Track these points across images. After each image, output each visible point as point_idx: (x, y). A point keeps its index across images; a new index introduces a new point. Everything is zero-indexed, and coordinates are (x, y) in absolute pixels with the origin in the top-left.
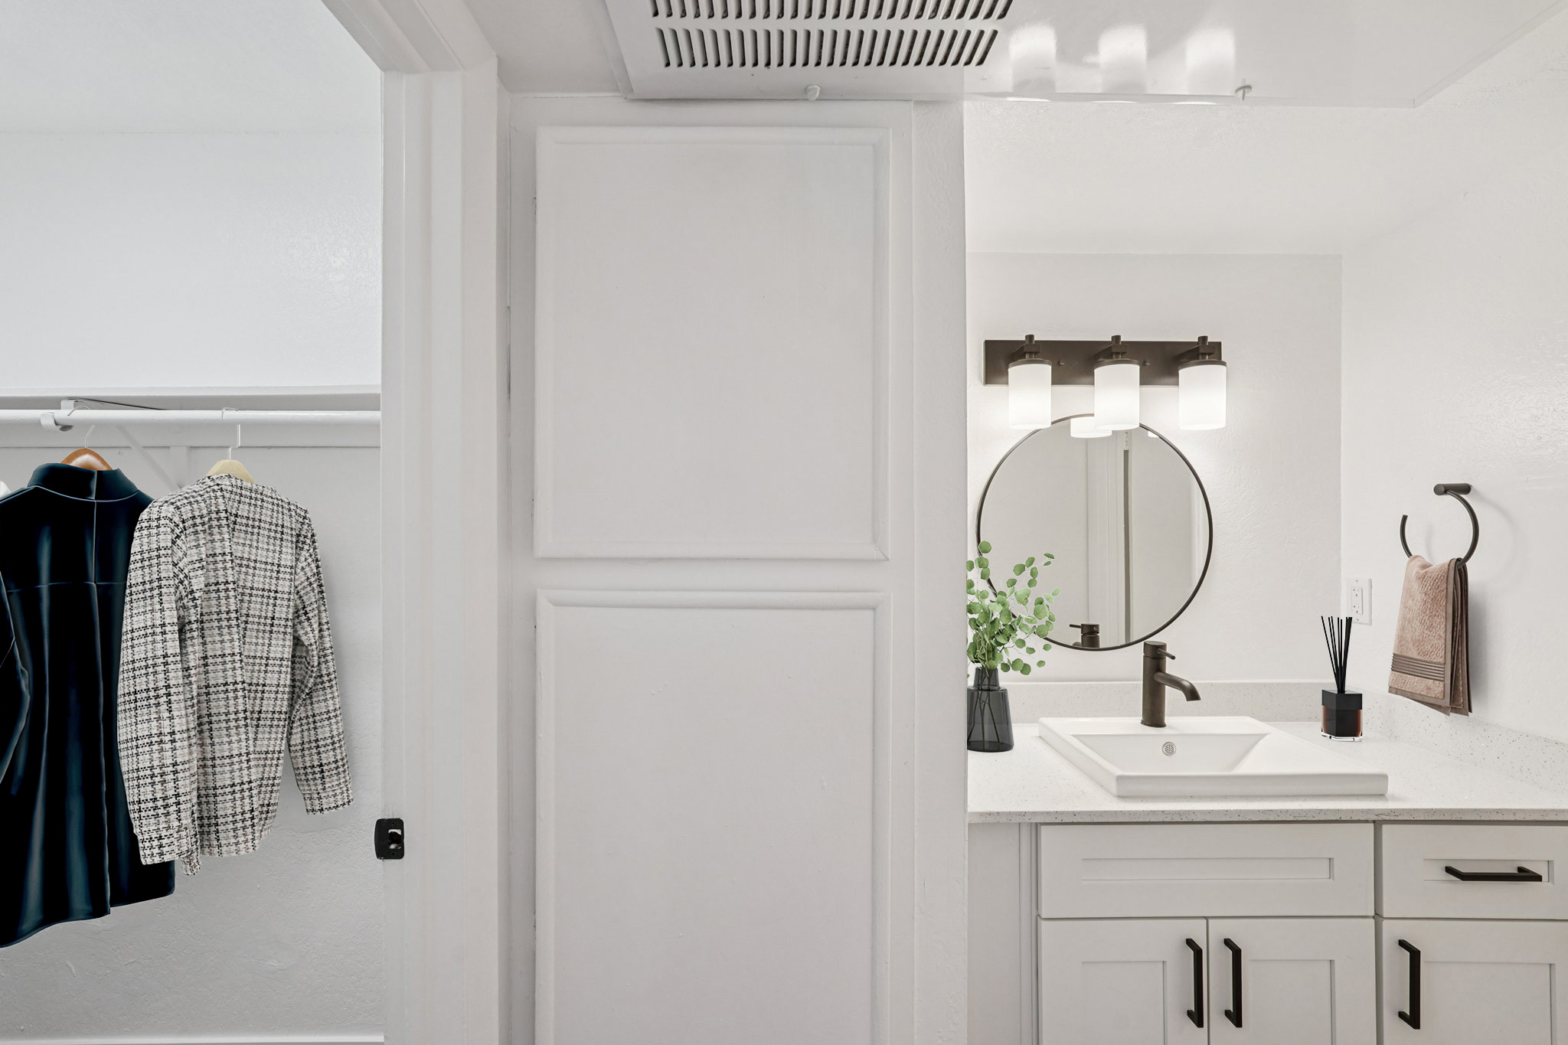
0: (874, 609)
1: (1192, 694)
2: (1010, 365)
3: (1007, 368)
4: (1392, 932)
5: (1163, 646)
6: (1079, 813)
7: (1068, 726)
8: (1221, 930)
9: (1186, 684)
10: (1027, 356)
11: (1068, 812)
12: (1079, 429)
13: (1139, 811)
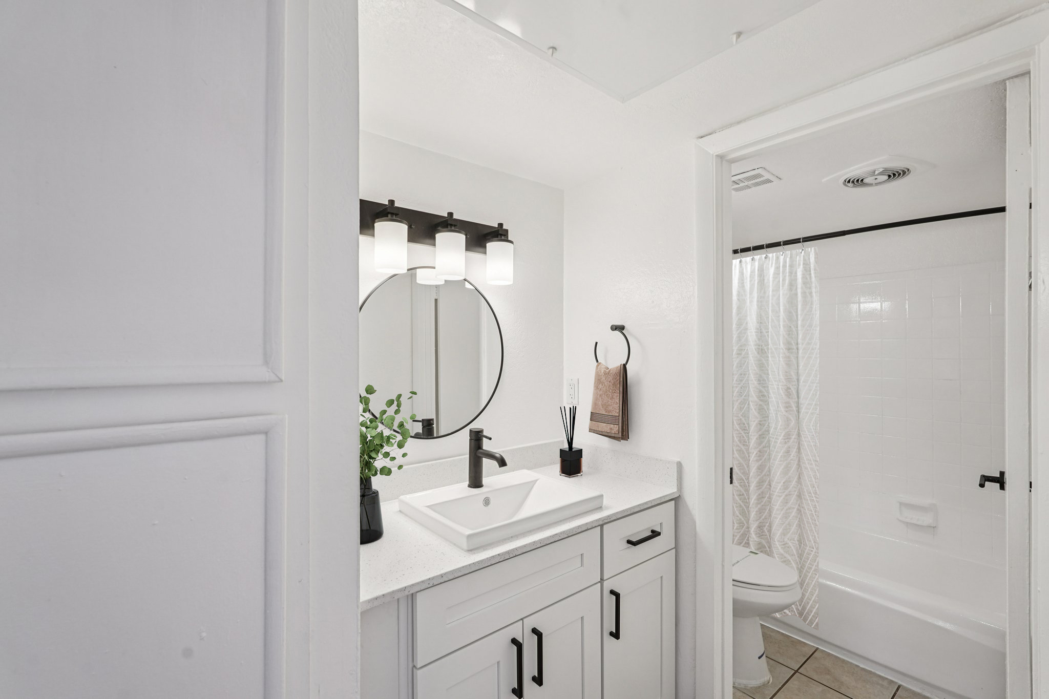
0: (266, 433)
1: (502, 463)
2: (377, 220)
3: (374, 223)
4: (608, 585)
5: (482, 431)
6: (445, 574)
7: (421, 499)
8: (530, 623)
9: (498, 455)
10: (389, 215)
11: (437, 576)
12: (423, 277)
13: (485, 559)
